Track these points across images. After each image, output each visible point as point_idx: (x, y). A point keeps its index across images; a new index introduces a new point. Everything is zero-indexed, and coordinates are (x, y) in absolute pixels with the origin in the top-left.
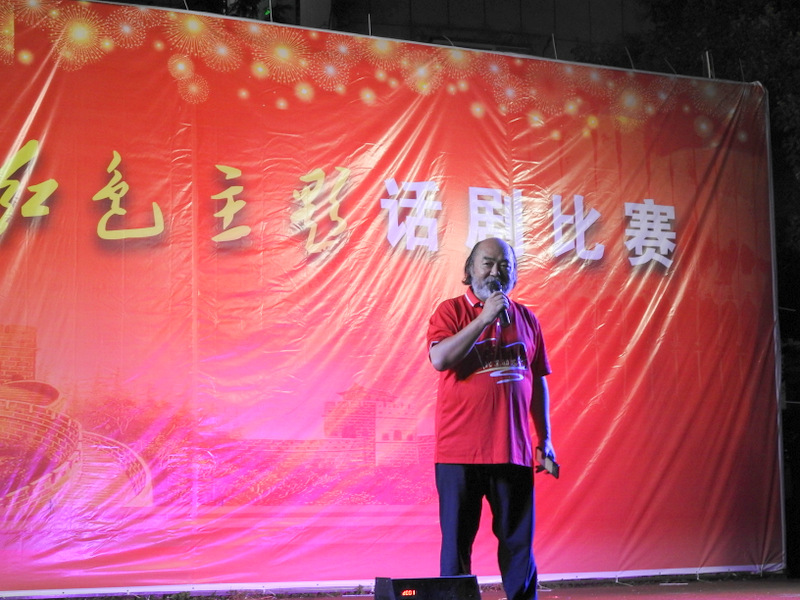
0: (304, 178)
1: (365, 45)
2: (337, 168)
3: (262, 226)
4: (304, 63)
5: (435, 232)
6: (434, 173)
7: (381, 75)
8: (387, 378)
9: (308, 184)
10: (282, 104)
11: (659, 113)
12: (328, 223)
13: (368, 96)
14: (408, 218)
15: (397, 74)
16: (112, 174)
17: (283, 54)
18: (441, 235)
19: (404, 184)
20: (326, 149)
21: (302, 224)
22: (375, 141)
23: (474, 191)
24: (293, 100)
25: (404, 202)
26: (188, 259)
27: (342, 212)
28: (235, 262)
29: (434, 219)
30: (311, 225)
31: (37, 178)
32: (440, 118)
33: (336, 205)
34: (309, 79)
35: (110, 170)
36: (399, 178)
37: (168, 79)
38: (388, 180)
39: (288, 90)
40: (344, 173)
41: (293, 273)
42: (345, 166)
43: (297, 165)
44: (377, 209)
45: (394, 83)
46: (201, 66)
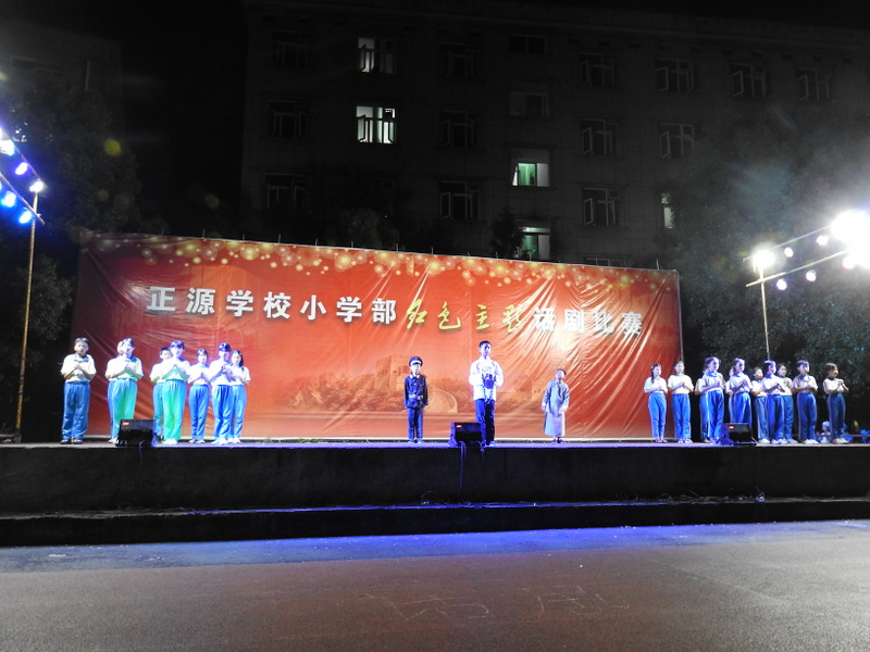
0: (507, 308)
1: (528, 265)
2: (518, 304)
3: (494, 324)
4: (507, 271)
5: (553, 325)
6: (553, 305)
7: (534, 274)
8: (536, 372)
9: (509, 310)
10: (500, 285)
11: (636, 283)
12: (515, 323)
13: (529, 281)
14: (543, 320)
15: (539, 273)
16: (444, 309)
17: (500, 269)
18: (555, 326)
19: (542, 309)
20: (514, 298)
21: (506, 322)
22: (531, 296)
23: (567, 311)
24: (503, 283)
25: (542, 315)
26: (469, 335)
27: (520, 319)
28: (484, 335)
29: (552, 320)
30: (510, 323)
31: (420, 311)
32: (554, 288)
33: (518, 317)
34: (509, 277)
35: (443, 307)
36: (540, 307)
37: (462, 278)
38: (536, 308)
39: (502, 280)
40: (520, 306)
41: (503, 339)
42: (521, 304)
43: (503, 304)
44: (532, 318)
45: (538, 276)
46: (473, 274)
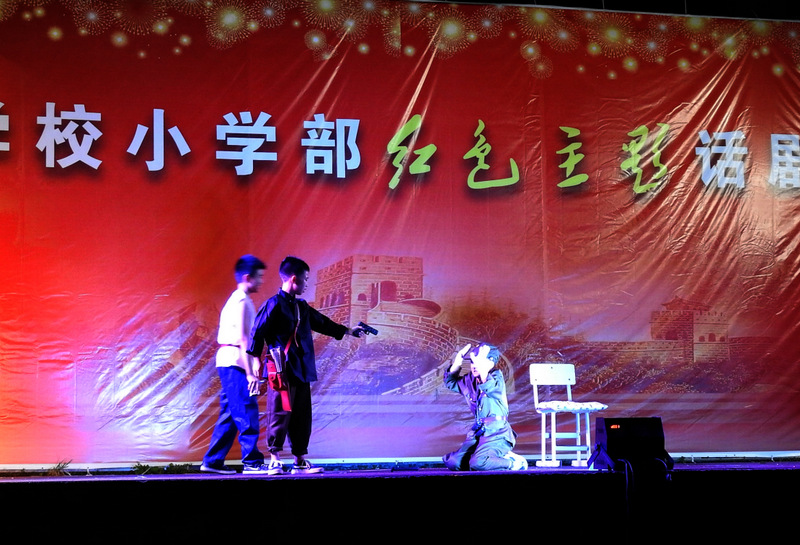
0: (632, 134)
1: (681, 22)
2: (659, 124)
3: (598, 173)
4: (629, 41)
5: (742, 171)
6: (741, 124)
7: (694, 47)
8: (703, 291)
9: (635, 138)
10: (612, 75)
12: (651, 169)
13: (684, 64)
14: (719, 161)
15: (708, 44)
16: (478, 138)
17: (613, 35)
18: (747, 175)
19: (715, 134)
20: (649, 109)
21: (630, 170)
22: (690, 101)
23: (775, 137)
24: (621, 71)
25: (715, 149)
26: (539, 201)
27: (663, 160)
28: (576, 203)
29: (740, 162)
30: (637, 171)
31: (419, 145)
32: (746, 78)
33: (658, 153)
34: (634, 54)
35: (476, 135)
36: (711, 130)
37: (521, 60)
38: (701, 132)
39: (616, 63)
40: (665, 128)
41: (623, 210)
42: (665, 123)
43: (626, 123)
44: (693, 156)
45: (705, 52)
46: (545, 48)
